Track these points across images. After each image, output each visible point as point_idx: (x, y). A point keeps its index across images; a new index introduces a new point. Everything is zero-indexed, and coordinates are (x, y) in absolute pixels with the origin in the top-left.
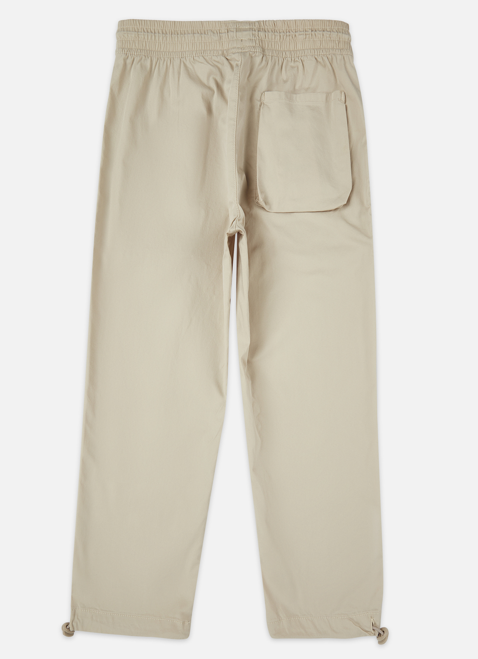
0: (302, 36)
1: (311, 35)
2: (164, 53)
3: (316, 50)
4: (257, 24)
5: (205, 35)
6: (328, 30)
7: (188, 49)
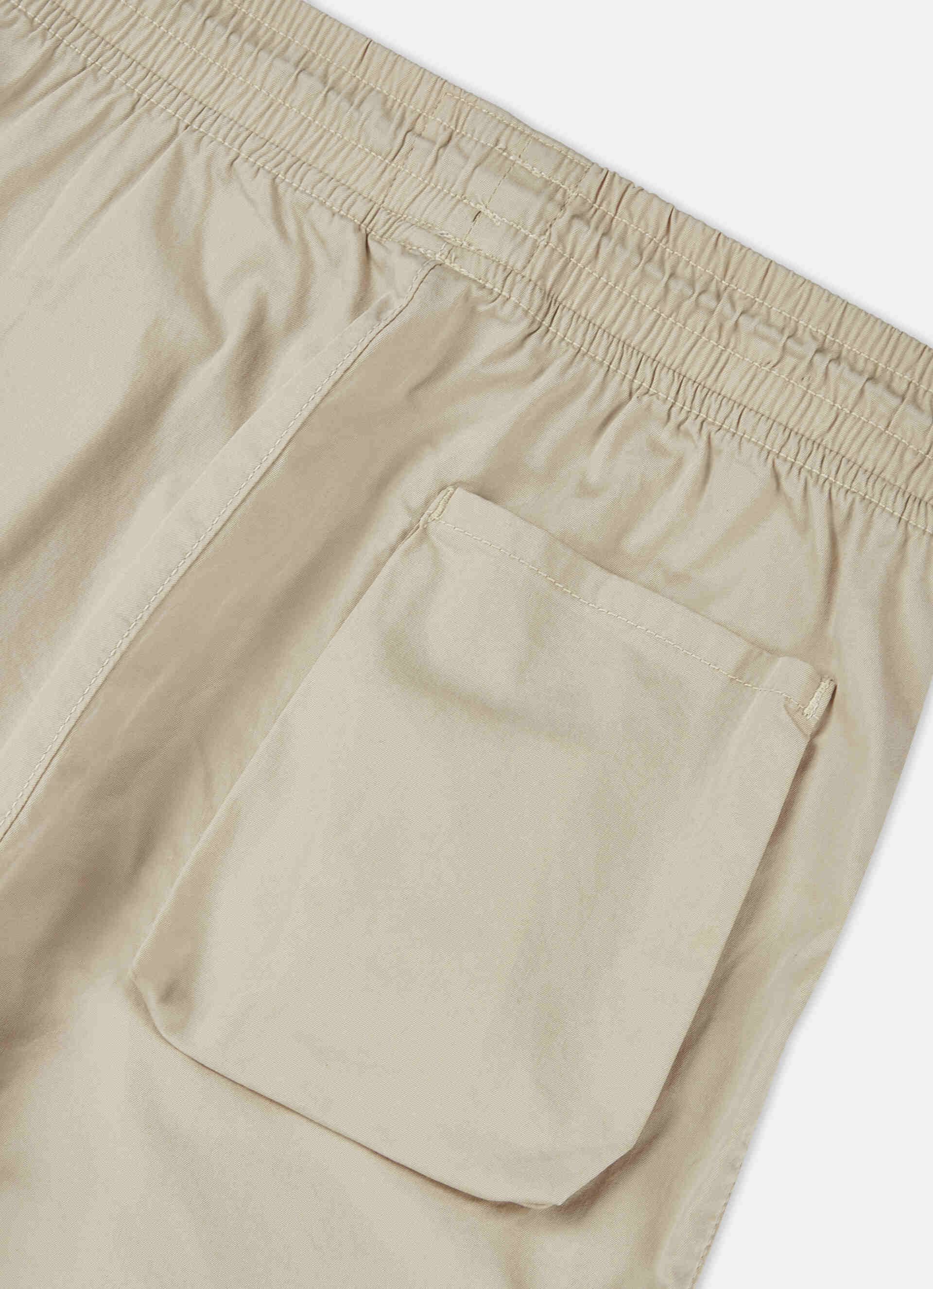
0: (765, 345)
1: (804, 365)
2: (124, 62)
3: (793, 441)
4: (591, 182)
5: (345, 104)
6: (900, 386)
7: (235, 112)
